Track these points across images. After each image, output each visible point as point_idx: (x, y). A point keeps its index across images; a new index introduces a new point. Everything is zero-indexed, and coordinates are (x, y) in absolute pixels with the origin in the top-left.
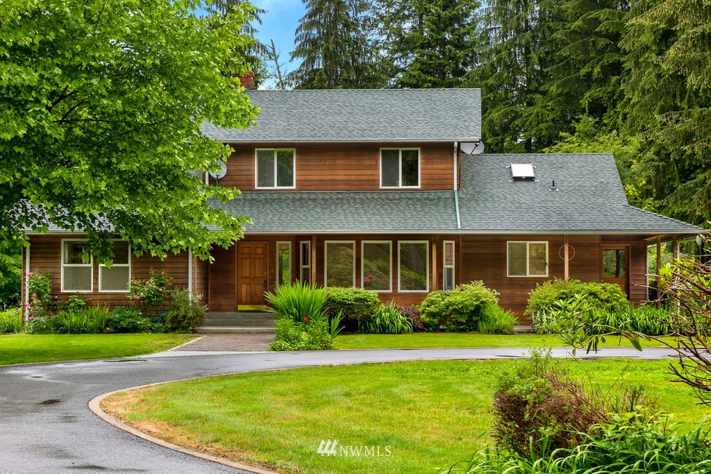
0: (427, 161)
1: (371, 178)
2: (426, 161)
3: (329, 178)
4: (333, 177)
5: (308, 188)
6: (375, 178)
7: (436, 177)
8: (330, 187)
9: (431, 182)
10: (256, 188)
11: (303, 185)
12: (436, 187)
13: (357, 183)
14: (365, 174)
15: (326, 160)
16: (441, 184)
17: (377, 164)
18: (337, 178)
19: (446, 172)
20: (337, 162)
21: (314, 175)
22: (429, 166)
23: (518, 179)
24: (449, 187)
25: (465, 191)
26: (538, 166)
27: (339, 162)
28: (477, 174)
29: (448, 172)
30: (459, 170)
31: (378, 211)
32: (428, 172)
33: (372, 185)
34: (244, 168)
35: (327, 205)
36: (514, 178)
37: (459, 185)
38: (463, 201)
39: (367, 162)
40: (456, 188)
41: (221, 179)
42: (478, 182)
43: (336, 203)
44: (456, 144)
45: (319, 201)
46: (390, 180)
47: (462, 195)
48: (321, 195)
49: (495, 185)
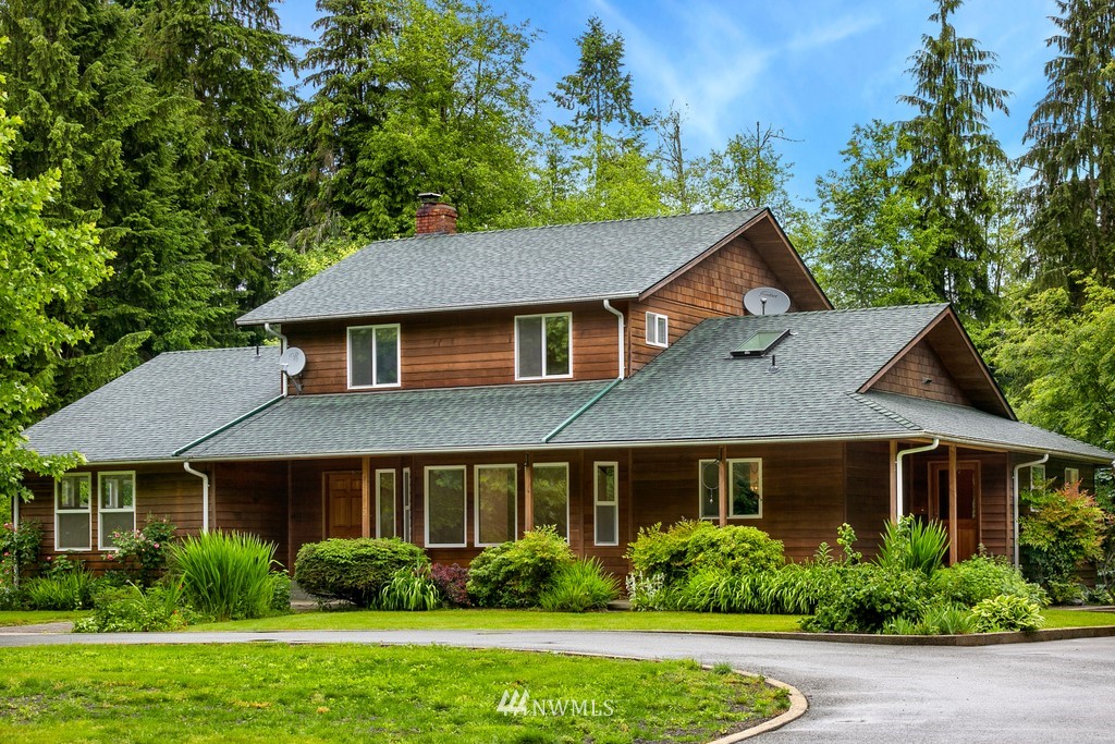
0: (582, 334)
1: (502, 364)
2: (580, 333)
3: (445, 367)
4: (451, 366)
5: (417, 384)
6: (510, 364)
7: (594, 358)
8: (447, 382)
9: (588, 367)
11: (412, 383)
12: (595, 374)
13: (484, 374)
14: (495, 358)
15: (441, 340)
16: (598, 369)
17: (511, 343)
18: (458, 366)
19: (607, 350)
20: (456, 342)
21: (425, 365)
22: (584, 342)
23: (738, 355)
24: (613, 373)
25: (636, 379)
26: (801, 332)
27: (460, 342)
28: (691, 351)
29: (612, 349)
30: (628, 345)
31: (473, 415)
32: (583, 351)
33: (505, 376)
34: (334, 357)
35: (415, 410)
36: (734, 354)
37: (627, 370)
38: (611, 397)
39: (497, 340)
40: (622, 376)
41: (301, 377)
42: (676, 363)
43: (430, 407)
44: (606, 303)
45: (412, 406)
46: (530, 366)
47: (621, 387)
48: (427, 395)
49: (694, 367)
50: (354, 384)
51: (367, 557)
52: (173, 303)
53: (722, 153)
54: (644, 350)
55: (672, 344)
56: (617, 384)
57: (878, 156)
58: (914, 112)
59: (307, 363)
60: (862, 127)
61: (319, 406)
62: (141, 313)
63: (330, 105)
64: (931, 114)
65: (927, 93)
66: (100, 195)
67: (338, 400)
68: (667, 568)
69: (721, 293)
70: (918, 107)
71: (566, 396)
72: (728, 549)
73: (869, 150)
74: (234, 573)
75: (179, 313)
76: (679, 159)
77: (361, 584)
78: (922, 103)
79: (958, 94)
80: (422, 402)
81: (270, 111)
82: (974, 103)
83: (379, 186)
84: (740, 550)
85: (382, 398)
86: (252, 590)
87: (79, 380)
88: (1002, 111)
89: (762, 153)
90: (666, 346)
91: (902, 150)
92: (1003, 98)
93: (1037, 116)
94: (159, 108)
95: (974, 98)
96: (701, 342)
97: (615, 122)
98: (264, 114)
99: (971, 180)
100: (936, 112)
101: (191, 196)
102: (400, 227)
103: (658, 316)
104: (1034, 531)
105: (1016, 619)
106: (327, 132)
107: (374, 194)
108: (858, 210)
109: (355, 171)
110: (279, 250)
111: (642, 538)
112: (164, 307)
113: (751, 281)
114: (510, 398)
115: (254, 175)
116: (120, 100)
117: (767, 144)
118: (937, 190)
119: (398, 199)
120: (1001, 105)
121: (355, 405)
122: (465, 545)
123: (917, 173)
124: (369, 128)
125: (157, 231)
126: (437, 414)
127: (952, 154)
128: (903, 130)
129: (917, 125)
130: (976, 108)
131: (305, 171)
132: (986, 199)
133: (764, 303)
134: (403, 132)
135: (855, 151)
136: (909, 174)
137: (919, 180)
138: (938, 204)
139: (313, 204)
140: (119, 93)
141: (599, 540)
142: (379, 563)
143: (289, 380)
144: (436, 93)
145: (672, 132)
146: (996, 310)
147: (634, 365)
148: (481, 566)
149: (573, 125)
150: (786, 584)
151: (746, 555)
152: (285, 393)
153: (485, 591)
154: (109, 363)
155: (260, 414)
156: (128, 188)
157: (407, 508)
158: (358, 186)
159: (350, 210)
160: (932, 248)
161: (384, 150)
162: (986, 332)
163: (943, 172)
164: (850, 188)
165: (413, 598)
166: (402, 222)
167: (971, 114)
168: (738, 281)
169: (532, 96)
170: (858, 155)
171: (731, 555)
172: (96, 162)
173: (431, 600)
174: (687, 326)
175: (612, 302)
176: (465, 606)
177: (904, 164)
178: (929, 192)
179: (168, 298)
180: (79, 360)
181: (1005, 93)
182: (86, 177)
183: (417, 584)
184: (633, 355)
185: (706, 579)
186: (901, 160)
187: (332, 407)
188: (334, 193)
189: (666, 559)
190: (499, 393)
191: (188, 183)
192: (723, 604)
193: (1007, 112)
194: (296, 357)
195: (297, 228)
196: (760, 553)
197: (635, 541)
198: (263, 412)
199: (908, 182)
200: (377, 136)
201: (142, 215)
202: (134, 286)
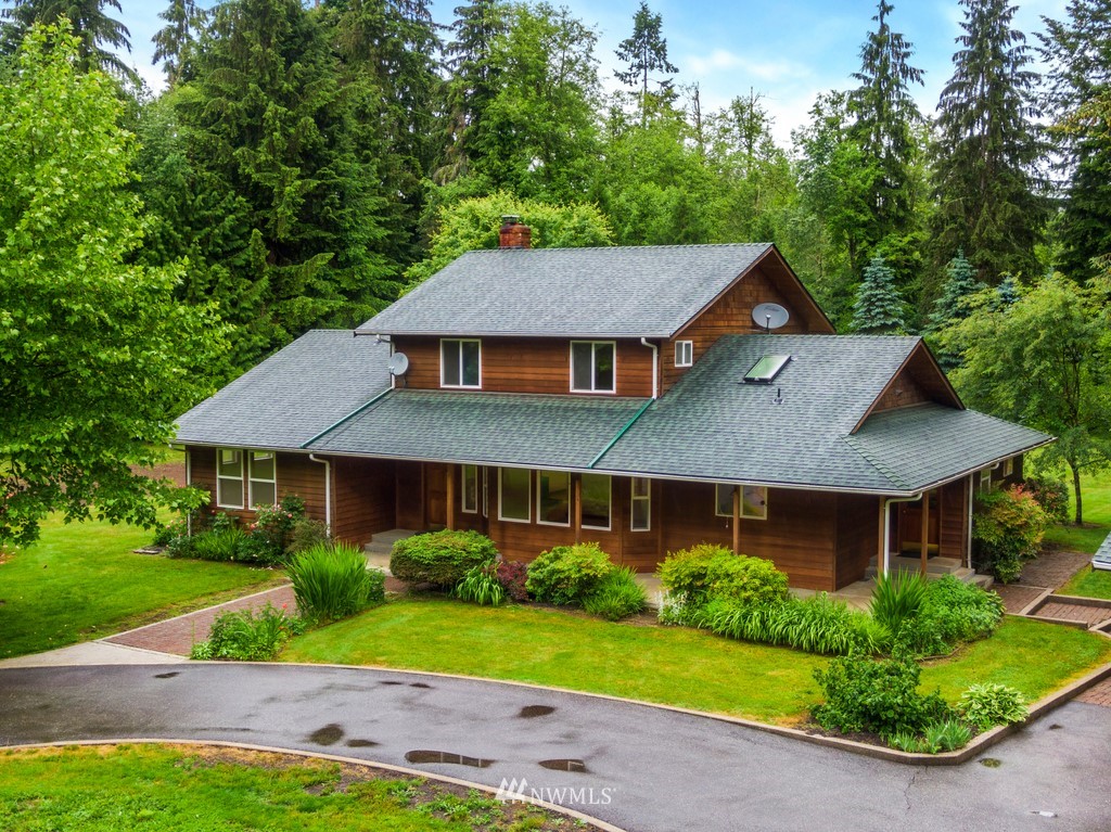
0: (624, 360)
1: (560, 378)
2: (622, 360)
3: (516, 376)
4: (520, 376)
5: (495, 387)
6: (566, 379)
7: (633, 380)
8: (517, 389)
9: (629, 385)
10: (442, 386)
11: (490, 386)
12: (635, 391)
13: (546, 384)
14: (553, 373)
15: (512, 354)
16: (636, 388)
17: (567, 361)
18: (525, 376)
19: (644, 373)
20: (524, 357)
21: (500, 374)
22: (625, 366)
23: (750, 381)
24: (649, 393)
25: (666, 399)
26: (800, 357)
27: (527, 357)
28: (712, 370)
29: (647, 373)
30: (660, 371)
31: (534, 429)
32: (624, 372)
33: (562, 387)
34: (430, 361)
35: (491, 416)
36: (746, 379)
37: (659, 391)
38: (646, 419)
39: (557, 358)
40: (654, 397)
41: (406, 375)
42: (698, 384)
43: (503, 413)
44: (643, 340)
45: (488, 410)
46: (582, 382)
47: (654, 407)
48: (502, 399)
49: (713, 390)
50: (446, 383)
51: (446, 558)
52: (352, 227)
53: (727, 110)
54: (673, 373)
55: (695, 362)
56: (651, 404)
57: (834, 115)
58: (858, 84)
59: (410, 364)
60: (823, 94)
61: (418, 402)
62: (330, 236)
63: (462, 82)
64: (871, 85)
65: (869, 71)
66: (300, 154)
67: (433, 398)
68: (690, 587)
69: (735, 311)
70: (862, 80)
71: (610, 412)
72: (741, 583)
73: (828, 112)
74: (334, 585)
75: (356, 235)
76: (699, 114)
77: (441, 580)
78: (865, 78)
79: (890, 72)
80: (497, 407)
81: (424, 80)
82: (900, 77)
83: (495, 139)
84: (752, 585)
85: (467, 399)
86: (351, 594)
87: (287, 282)
88: (919, 83)
89: (754, 109)
90: (691, 365)
91: (849, 110)
92: (921, 75)
93: (946, 92)
94: (341, 93)
95: (900, 74)
96: (719, 360)
97: (656, 70)
98: (421, 81)
99: (898, 133)
100: (874, 85)
101: (371, 140)
102: (508, 168)
103: (685, 342)
104: (986, 526)
105: (1004, 713)
106: (460, 101)
107: (491, 144)
108: (820, 154)
109: (479, 127)
110: (426, 185)
111: (668, 560)
112: (346, 230)
113: (758, 296)
114: (566, 410)
115: (416, 121)
116: (314, 88)
117: (757, 102)
118: (873, 137)
119: (507, 148)
120: (918, 79)
121: (445, 404)
122: (529, 521)
123: (860, 127)
124: (488, 98)
125: (340, 180)
126: (507, 422)
127: (885, 115)
128: (851, 97)
129: (859, 93)
130: (902, 81)
131: (445, 127)
132: (908, 146)
133: (768, 319)
134: (511, 104)
135: (818, 111)
136: (855, 126)
137: (862, 133)
138: (875, 148)
139: (450, 150)
140: (314, 83)
141: (634, 527)
142: (455, 563)
143: (396, 377)
144: (533, 76)
145: (694, 95)
146: (912, 223)
147: (665, 387)
148: (537, 569)
149: (629, 72)
150: (791, 622)
151: (756, 589)
152: (393, 387)
153: (540, 591)
154: (307, 272)
155: (372, 407)
156: (320, 149)
157: (485, 486)
158: (480, 139)
159: (475, 155)
160: (870, 182)
161: (498, 115)
162: (907, 239)
163: (878, 127)
164: (814, 136)
165: (482, 595)
166: (510, 166)
167: (898, 85)
168: (749, 299)
169: (599, 74)
170: (820, 114)
171: (744, 588)
172: (298, 132)
173: (497, 597)
174: (708, 344)
175: (648, 340)
176: (523, 602)
177: (851, 121)
178: (869, 140)
179: (348, 225)
180: (287, 268)
181: (922, 72)
182: (290, 142)
183: (486, 585)
184: (664, 379)
185: (723, 608)
186: (850, 119)
187: (427, 404)
188: (464, 143)
189: (688, 581)
190: (557, 403)
191: (369, 132)
192: (737, 634)
193: (923, 84)
194: (401, 360)
195: (440, 165)
196: (769, 588)
197: (663, 561)
198: (375, 405)
199: (854, 133)
200: (493, 104)
201: (330, 168)
202: (324, 218)
